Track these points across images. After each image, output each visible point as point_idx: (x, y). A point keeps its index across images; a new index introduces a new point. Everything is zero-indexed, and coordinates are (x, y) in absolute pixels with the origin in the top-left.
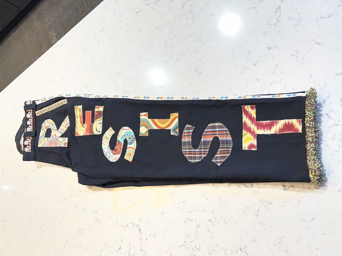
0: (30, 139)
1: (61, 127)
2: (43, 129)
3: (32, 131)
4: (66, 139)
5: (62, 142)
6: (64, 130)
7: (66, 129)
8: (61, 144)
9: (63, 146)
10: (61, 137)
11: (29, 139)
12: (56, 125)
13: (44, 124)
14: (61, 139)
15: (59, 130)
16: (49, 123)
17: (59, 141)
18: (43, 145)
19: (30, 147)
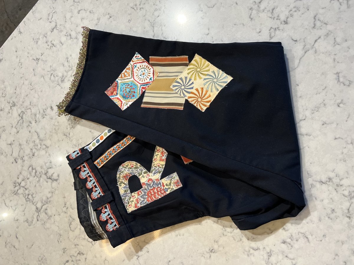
0: (108, 208)
1: (153, 164)
2: (121, 183)
3: (102, 195)
4: (175, 176)
5: (170, 184)
6: (161, 166)
7: (164, 163)
8: (171, 187)
9: (175, 188)
10: (162, 177)
11: (106, 208)
12: (142, 165)
13: (120, 174)
14: (165, 181)
15: (152, 169)
16: (129, 167)
17: (165, 184)
18: (136, 206)
19: (114, 220)
